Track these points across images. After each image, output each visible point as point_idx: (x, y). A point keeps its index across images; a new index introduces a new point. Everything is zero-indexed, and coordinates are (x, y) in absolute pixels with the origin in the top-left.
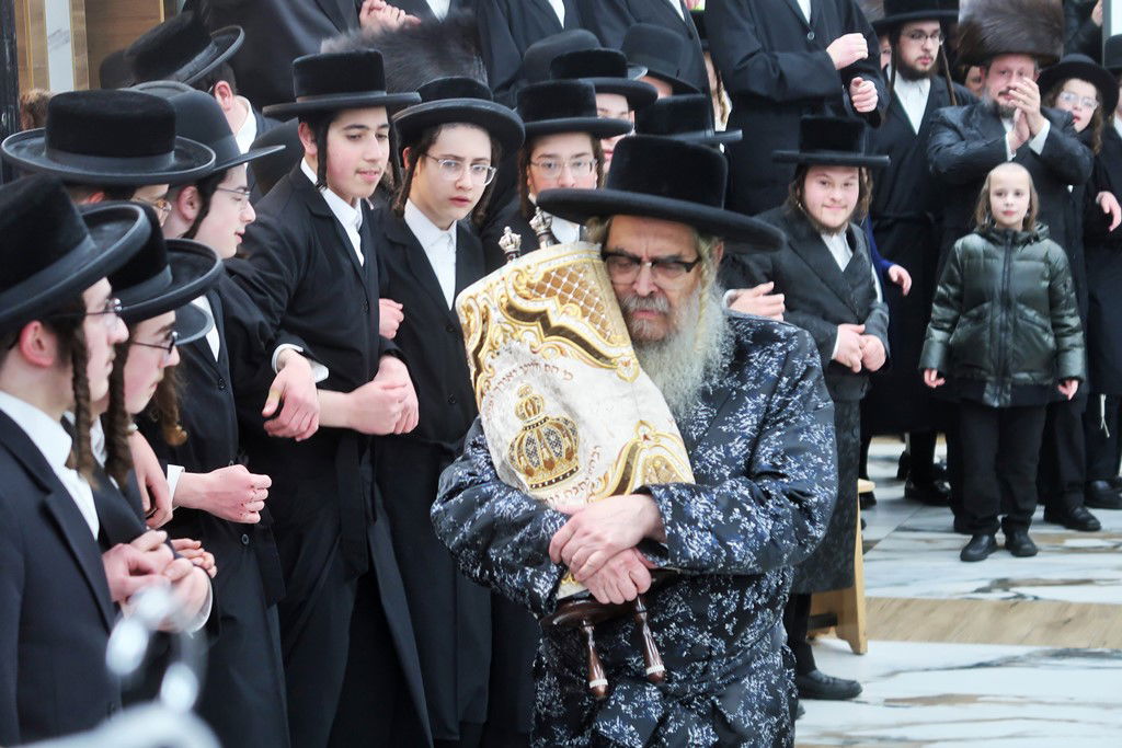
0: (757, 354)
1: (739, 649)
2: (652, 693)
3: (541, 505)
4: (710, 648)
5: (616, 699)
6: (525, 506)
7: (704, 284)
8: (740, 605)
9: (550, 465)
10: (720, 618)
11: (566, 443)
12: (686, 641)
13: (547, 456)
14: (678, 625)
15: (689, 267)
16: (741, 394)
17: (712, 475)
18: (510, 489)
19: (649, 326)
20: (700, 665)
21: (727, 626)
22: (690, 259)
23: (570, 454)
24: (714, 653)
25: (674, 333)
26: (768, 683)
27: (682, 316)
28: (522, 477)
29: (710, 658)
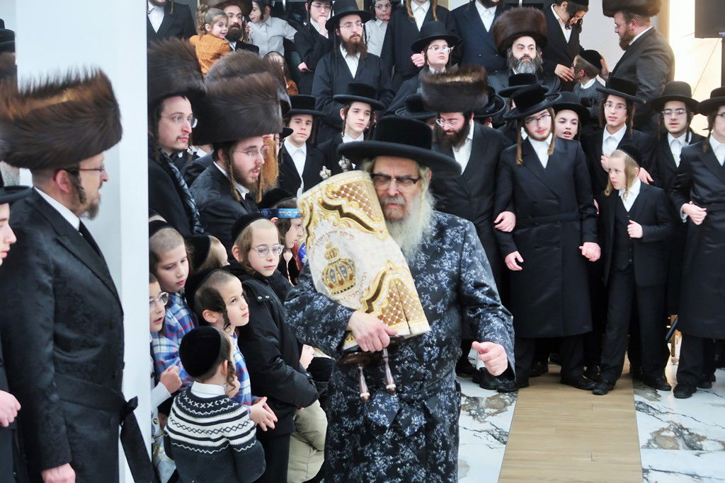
0: (450, 231)
1: (438, 378)
2: (394, 398)
3: (336, 303)
4: (425, 375)
5: (376, 401)
6: (328, 303)
7: (422, 191)
8: (440, 355)
9: (341, 283)
10: (429, 360)
11: (349, 271)
12: (412, 370)
13: (340, 279)
14: (409, 362)
15: (415, 181)
16: (442, 249)
17: (428, 288)
18: (321, 294)
19: (395, 212)
20: (419, 383)
21: (433, 364)
22: (415, 178)
23: (351, 277)
24: (426, 377)
25: (406, 214)
26: (449, 396)
27: (411, 206)
28: (327, 288)
29: (424, 380)
